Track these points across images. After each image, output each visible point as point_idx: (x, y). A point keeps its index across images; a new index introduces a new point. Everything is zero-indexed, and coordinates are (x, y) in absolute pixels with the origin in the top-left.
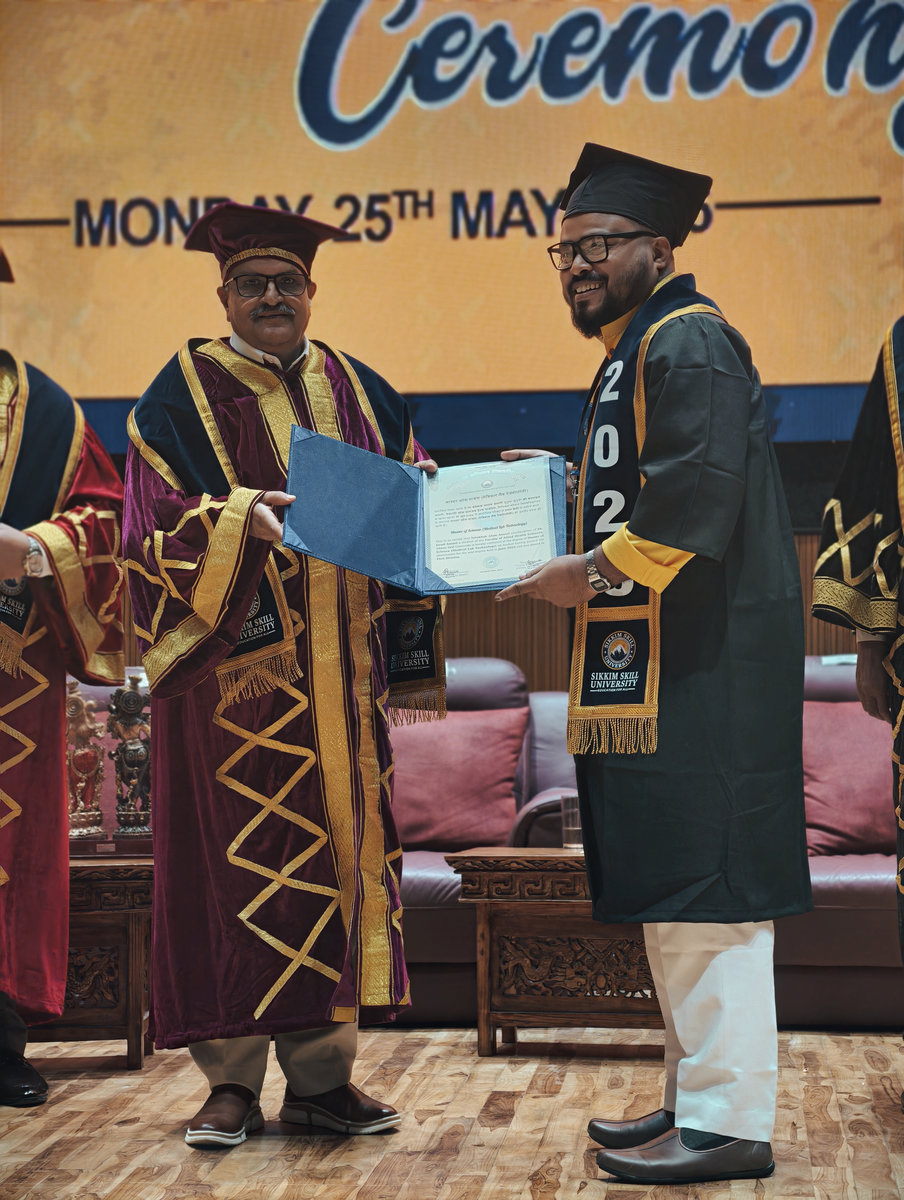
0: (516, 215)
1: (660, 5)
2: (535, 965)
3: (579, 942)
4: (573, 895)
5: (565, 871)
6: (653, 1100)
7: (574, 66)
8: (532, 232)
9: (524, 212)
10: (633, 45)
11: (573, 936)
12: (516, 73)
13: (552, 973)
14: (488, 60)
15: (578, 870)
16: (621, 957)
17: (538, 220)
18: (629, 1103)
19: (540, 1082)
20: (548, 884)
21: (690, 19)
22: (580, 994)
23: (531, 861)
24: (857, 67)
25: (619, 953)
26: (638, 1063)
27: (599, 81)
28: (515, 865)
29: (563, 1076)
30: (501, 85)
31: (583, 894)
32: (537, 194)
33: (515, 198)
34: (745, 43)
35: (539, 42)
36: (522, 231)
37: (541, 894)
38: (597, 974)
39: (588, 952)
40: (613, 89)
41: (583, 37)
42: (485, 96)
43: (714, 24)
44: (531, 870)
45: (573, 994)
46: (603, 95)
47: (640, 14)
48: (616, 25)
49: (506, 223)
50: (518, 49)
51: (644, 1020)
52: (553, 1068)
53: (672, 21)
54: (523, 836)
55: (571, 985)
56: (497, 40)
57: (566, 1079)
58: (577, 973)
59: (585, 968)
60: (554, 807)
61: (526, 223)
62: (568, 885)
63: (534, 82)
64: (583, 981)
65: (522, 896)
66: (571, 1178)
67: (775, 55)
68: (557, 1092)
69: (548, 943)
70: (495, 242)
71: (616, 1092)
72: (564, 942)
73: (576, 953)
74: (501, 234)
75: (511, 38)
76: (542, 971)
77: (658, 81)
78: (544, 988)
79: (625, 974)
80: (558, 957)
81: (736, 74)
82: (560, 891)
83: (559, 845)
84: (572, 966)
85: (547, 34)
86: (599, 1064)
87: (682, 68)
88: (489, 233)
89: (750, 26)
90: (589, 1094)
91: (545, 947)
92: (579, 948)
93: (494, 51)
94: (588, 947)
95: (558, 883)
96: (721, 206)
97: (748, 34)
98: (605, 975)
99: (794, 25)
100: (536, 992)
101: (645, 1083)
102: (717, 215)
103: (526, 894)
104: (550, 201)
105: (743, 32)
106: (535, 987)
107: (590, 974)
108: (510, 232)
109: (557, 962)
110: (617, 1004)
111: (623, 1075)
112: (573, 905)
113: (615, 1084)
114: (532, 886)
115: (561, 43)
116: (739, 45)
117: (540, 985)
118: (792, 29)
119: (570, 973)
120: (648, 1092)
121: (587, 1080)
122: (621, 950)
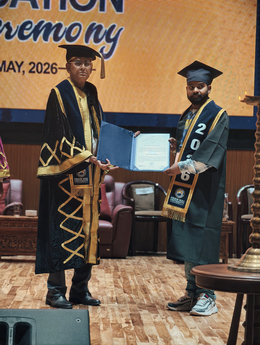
0: (11, 67)
1: (47, 20)
2: (5, 241)
3: (16, 236)
4: (15, 226)
5: (13, 221)
6: (28, 270)
7: (26, 33)
8: (15, 71)
9: (13, 66)
10: (40, 29)
11: (14, 235)
12: (12, 34)
13: (9, 243)
14: (5, 30)
15: (16, 221)
16: (25, 240)
17: (16, 68)
18: (22, 270)
19: (4, 266)
20: (9, 224)
21: (54, 24)
22: (15, 248)
23: (5, 218)
24: (92, 38)
25: (24, 239)
26: (27, 263)
27: (32, 37)
28: (2, 219)
29: (9, 265)
30: (8, 36)
31: (17, 226)
32: (16, 62)
33: (11, 63)
34: (66, 30)
35: (18, 27)
36: (12, 71)
37: (7, 226)
38: (19, 244)
39: (18, 239)
40: (35, 39)
41: (28, 26)
42: (4, 38)
43: (59, 26)
44: (5, 220)
45: (14, 248)
46: (33, 40)
47: (42, 22)
48: (36, 24)
49: (9, 68)
50: (13, 28)
51: (29, 254)
52: (8, 264)
53: (49, 24)
54: (5, 213)
55: (13, 246)
56: (8, 25)
57: (10, 266)
58: (15, 243)
59: (17, 242)
60: (12, 207)
61: (13, 69)
62: (13, 224)
63: (16, 35)
64: (16, 245)
65: (3, 226)
66: (6, 284)
67: (73, 35)
68: (7, 268)
69: (9, 237)
70: (6, 73)
71: (20, 268)
72: (12, 236)
73: (15, 239)
74: (7, 71)
75: (11, 25)
76: (7, 243)
77: (46, 38)
78: (7, 247)
79: (26, 244)
80: (11, 240)
81: (64, 38)
82: (12, 225)
83: (13, 215)
84: (14, 242)
85: (20, 25)
86: (18, 263)
87: (51, 35)
88: (5, 71)
89: (68, 27)
90: (14, 269)
91: (8, 238)
92: (15, 238)
93: (7, 28)
94: (18, 238)
95: (12, 223)
96: (60, 68)
97: (67, 29)
98: (21, 244)
99: (77, 27)
100: (5, 247)
101: (27, 267)
102: (59, 70)
103: (4, 226)
104: (19, 64)
105: (66, 28)
106: (5, 246)
107: (18, 244)
108: (10, 71)
109: (10, 241)
110: (23, 250)
111: (23, 265)
112: (15, 229)
113: (20, 267)
114: (5, 224)
115: (23, 27)
116: (65, 31)
117: (6, 246)
118: (77, 29)
119: (13, 243)
120: (27, 268)
121: (14, 266)
122: (25, 239)
